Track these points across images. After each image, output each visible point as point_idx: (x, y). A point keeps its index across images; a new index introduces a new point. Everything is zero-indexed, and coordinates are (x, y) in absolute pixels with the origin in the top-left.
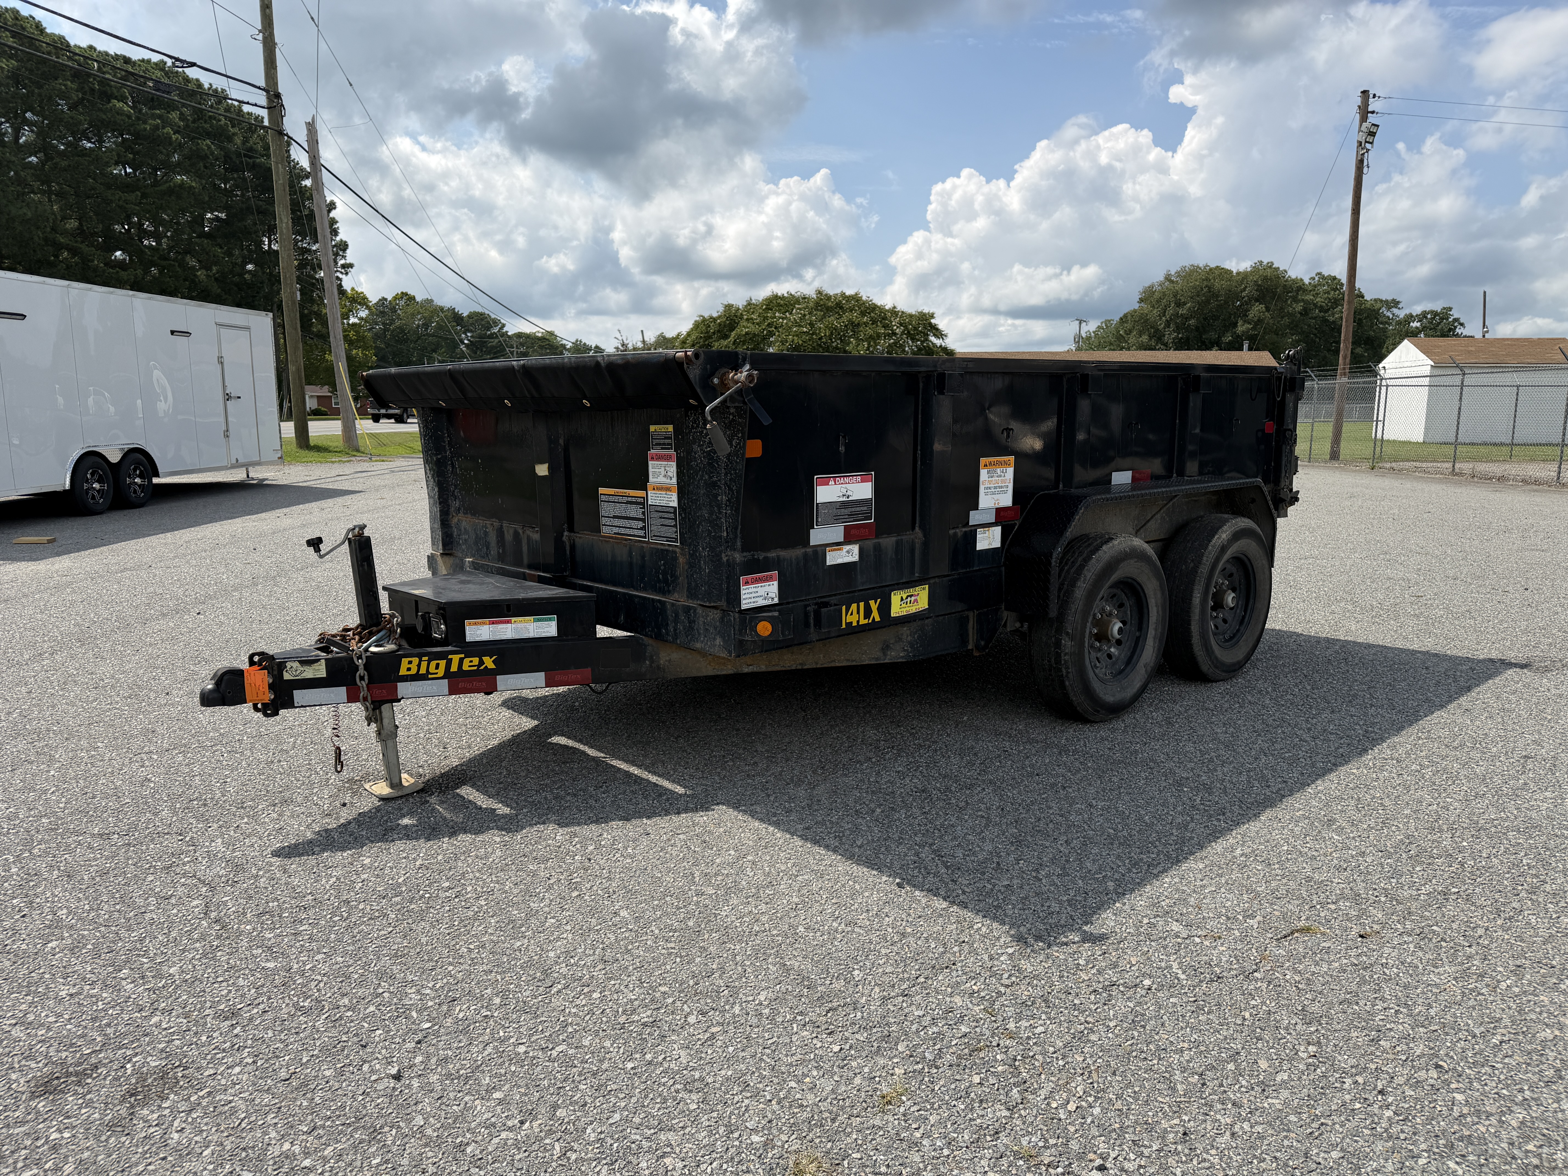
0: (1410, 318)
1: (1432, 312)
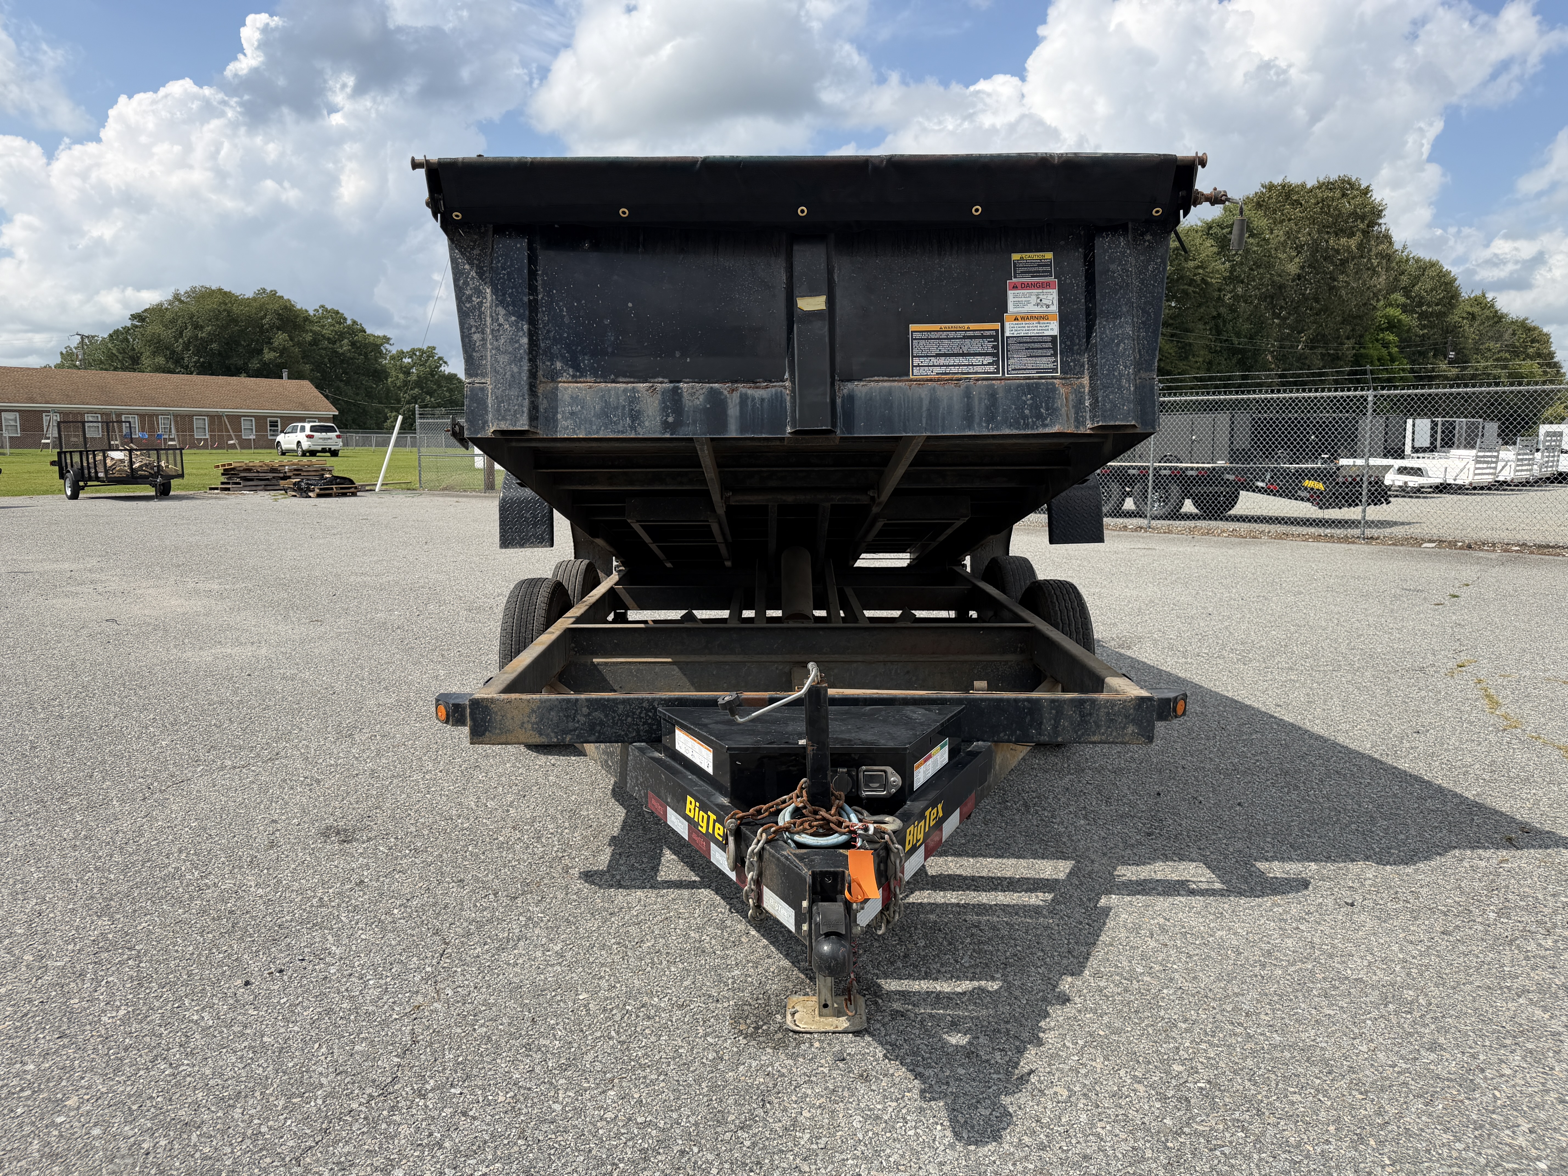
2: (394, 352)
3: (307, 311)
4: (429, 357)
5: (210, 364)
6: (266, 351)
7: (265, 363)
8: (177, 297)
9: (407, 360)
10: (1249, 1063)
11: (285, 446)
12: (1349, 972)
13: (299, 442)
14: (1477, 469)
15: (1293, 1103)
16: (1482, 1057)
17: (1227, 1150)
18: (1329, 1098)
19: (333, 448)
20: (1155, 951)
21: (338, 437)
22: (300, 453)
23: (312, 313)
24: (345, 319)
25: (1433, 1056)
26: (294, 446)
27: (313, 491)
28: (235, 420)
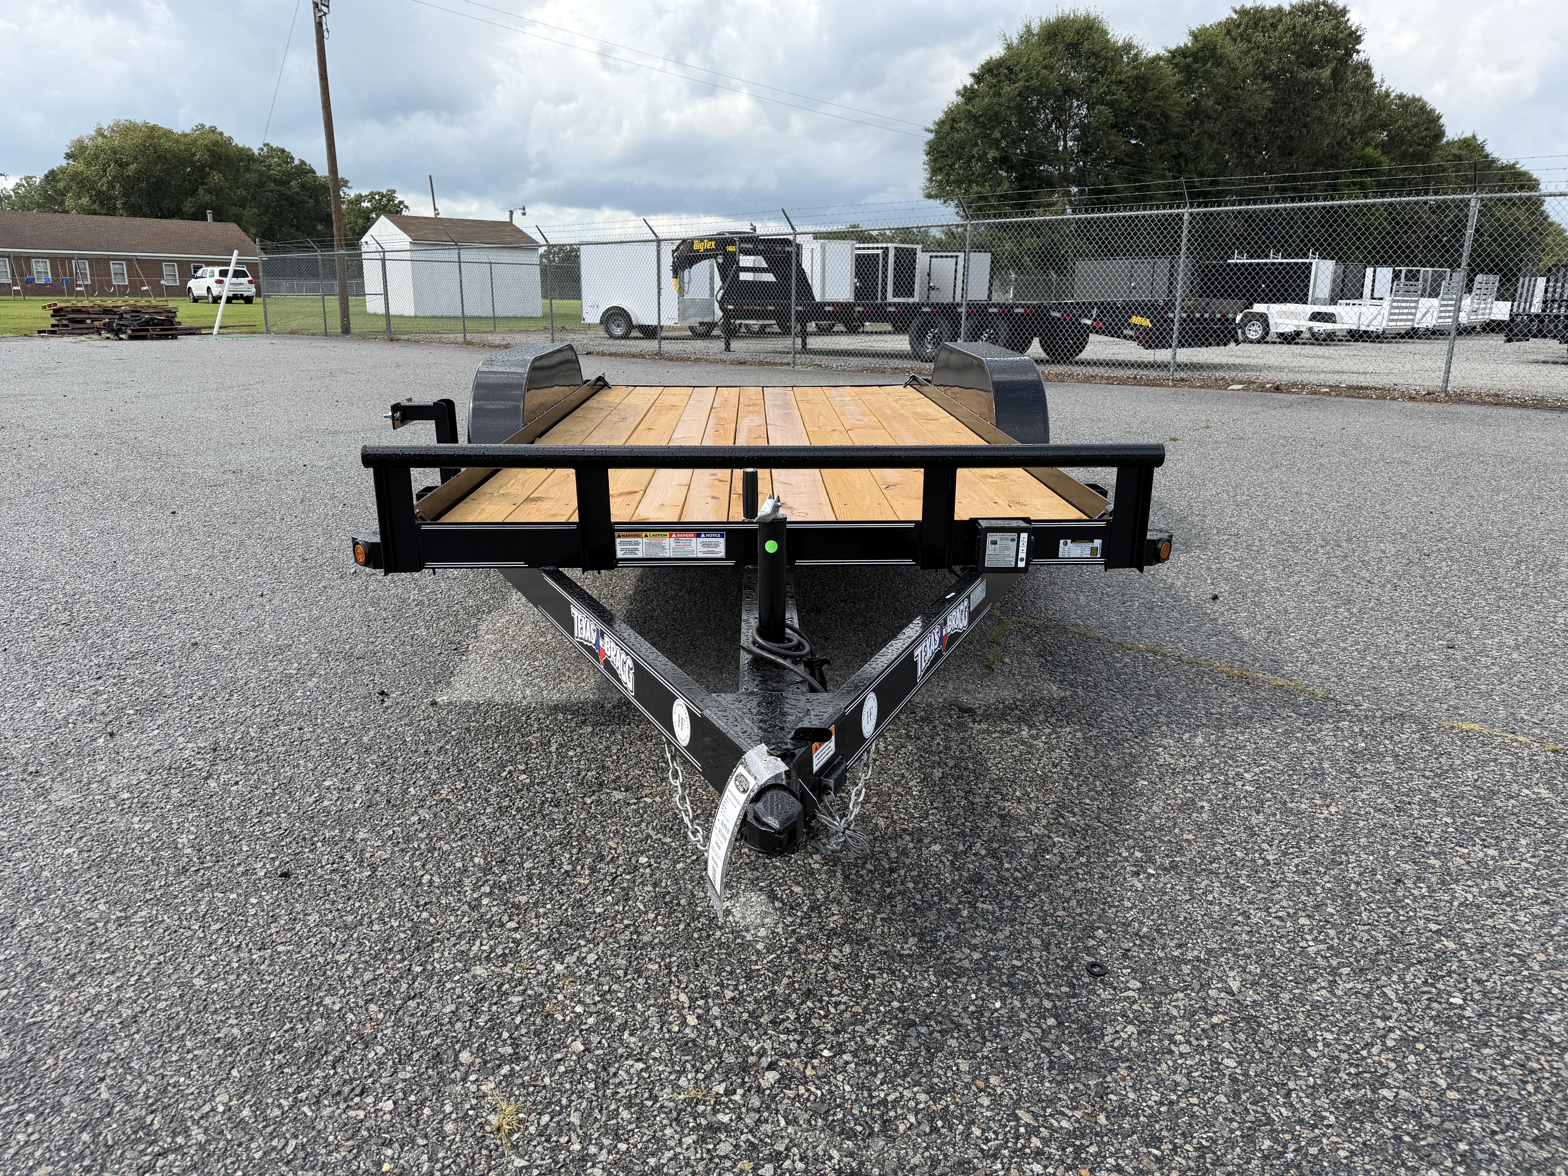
2: (352, 196)
3: (250, 150)
4: (389, 201)
6: (200, 191)
8: (99, 132)
9: (366, 204)
11: (196, 292)
13: (209, 288)
14: (1392, 314)
19: (245, 294)
21: (250, 282)
22: (210, 299)
23: (256, 152)
24: (292, 158)
26: (204, 293)
27: (125, 333)
28: (156, 265)
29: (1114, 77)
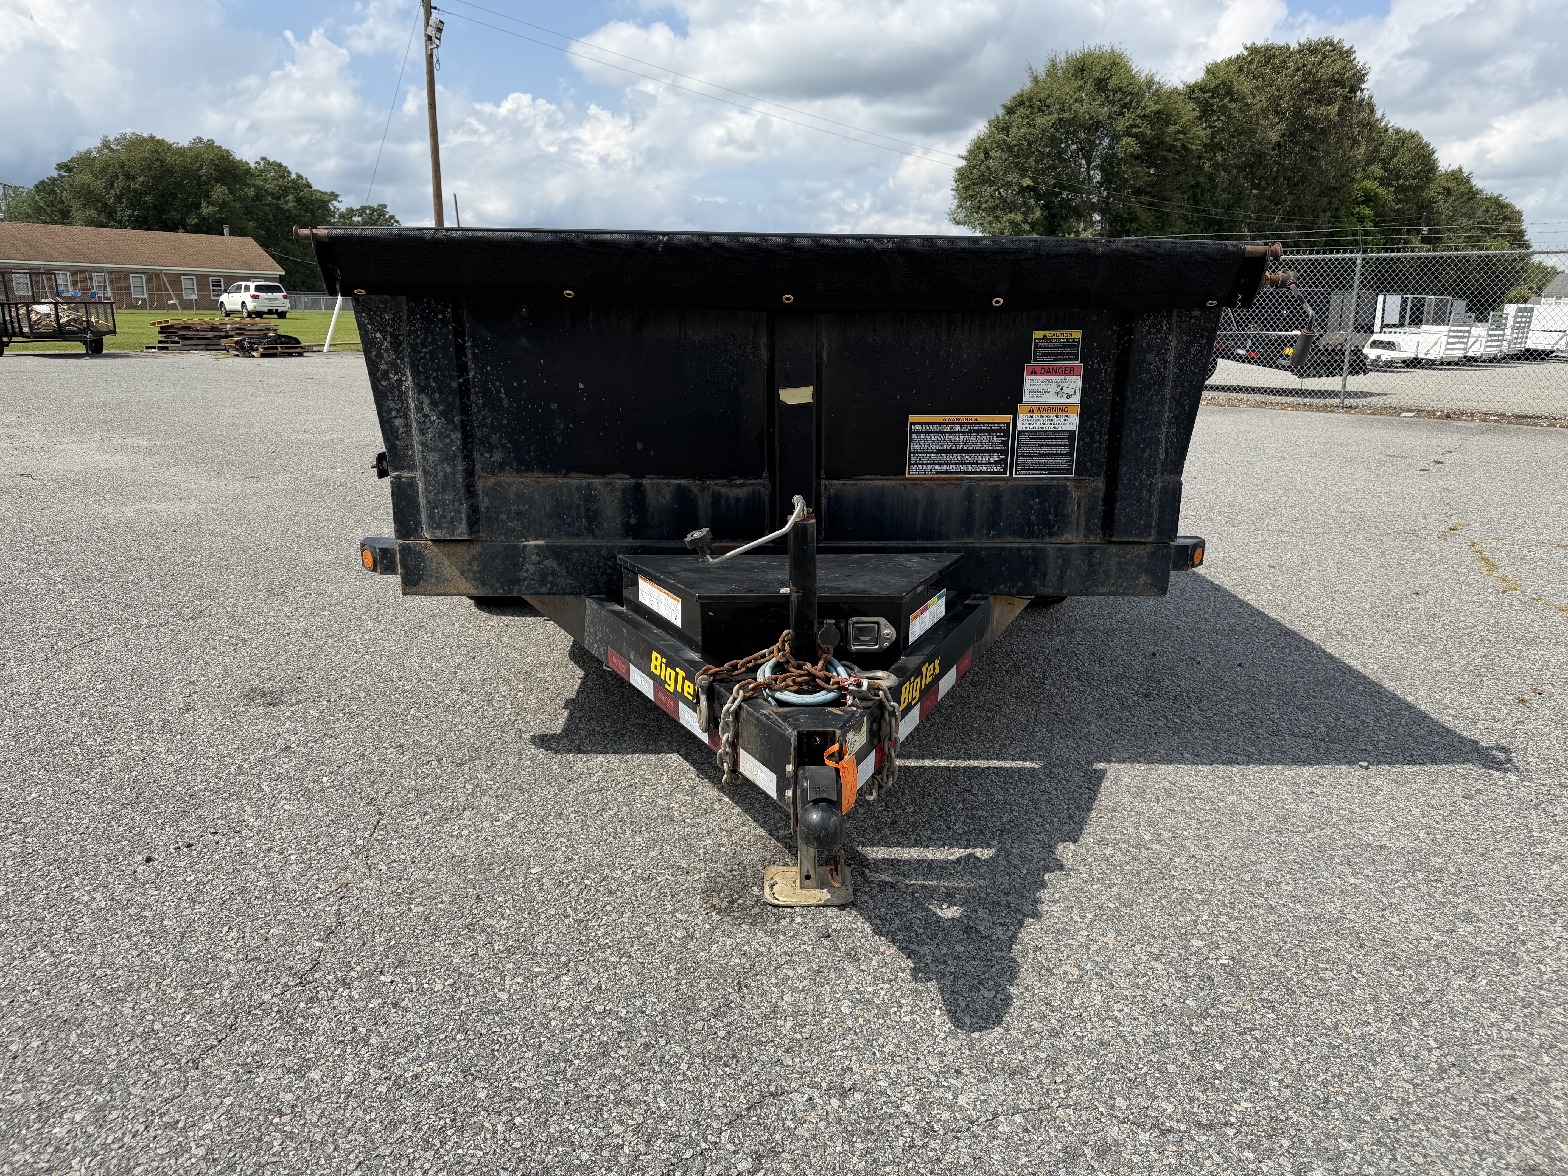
0: (351, 212)
1: (370, 208)
2: (343, 209)
3: (247, 164)
4: (380, 215)
5: (145, 218)
6: (204, 204)
7: (204, 218)
8: (106, 144)
9: (356, 219)
10: (1274, 936)
11: (229, 307)
12: (1371, 838)
13: (243, 303)
14: (1449, 344)
15: (1325, 981)
16: (1521, 928)
17: (1257, 1033)
18: (1364, 974)
19: (280, 309)
20: (1163, 817)
21: (285, 297)
22: (245, 314)
23: (253, 165)
24: (289, 173)
25: (1470, 928)
26: (239, 307)
27: (257, 350)
28: (175, 279)
29: (1139, 111)
